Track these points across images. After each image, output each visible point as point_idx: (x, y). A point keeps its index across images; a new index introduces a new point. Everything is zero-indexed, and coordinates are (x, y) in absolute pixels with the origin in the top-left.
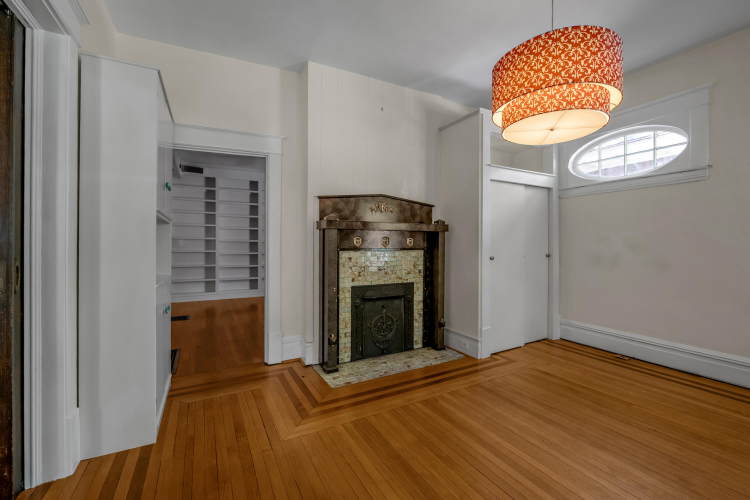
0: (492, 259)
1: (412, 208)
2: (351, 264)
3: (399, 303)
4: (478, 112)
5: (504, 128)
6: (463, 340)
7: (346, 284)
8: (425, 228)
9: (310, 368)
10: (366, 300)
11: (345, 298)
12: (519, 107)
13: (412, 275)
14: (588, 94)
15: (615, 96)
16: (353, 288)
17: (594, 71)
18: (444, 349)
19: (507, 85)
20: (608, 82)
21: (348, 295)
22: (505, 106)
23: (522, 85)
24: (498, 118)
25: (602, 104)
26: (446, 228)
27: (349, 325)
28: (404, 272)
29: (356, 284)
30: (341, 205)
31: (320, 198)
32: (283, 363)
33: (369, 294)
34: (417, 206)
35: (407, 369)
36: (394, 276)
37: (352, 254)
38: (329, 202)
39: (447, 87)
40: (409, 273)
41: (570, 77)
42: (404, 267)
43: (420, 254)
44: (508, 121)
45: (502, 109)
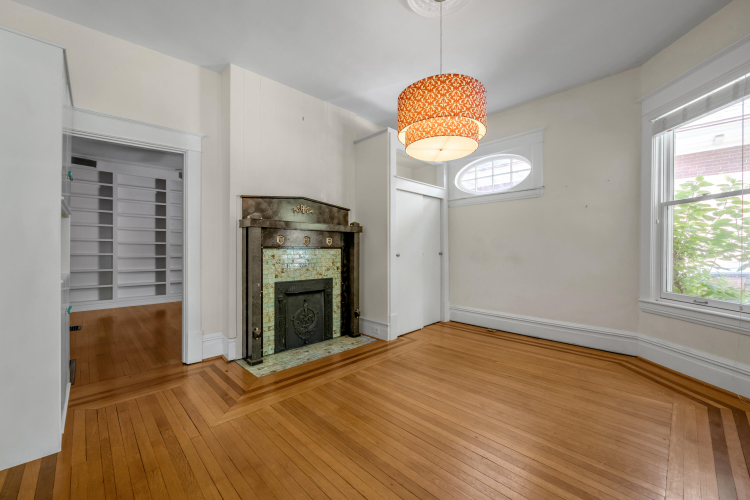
0: (398, 256)
1: (331, 211)
2: (274, 262)
3: (320, 297)
4: (386, 130)
5: (407, 145)
6: (375, 327)
7: (269, 280)
8: (342, 228)
9: (233, 364)
10: (289, 295)
11: (268, 294)
12: (418, 129)
13: (331, 272)
14: (464, 126)
15: (482, 130)
16: (276, 283)
17: (468, 109)
18: (359, 335)
19: (409, 111)
20: (477, 119)
21: (272, 290)
22: (407, 128)
23: (419, 113)
24: (402, 136)
25: (473, 134)
26: (360, 230)
27: (273, 319)
28: (324, 268)
29: (279, 280)
30: (264, 205)
31: (243, 197)
32: (203, 361)
33: (292, 289)
34: (335, 209)
35: (328, 355)
36: (315, 272)
37: (275, 251)
38: (251, 202)
39: (362, 106)
40: (328, 270)
41: (452, 111)
42: (324, 264)
43: (338, 252)
44: (410, 140)
45: (405, 129)
